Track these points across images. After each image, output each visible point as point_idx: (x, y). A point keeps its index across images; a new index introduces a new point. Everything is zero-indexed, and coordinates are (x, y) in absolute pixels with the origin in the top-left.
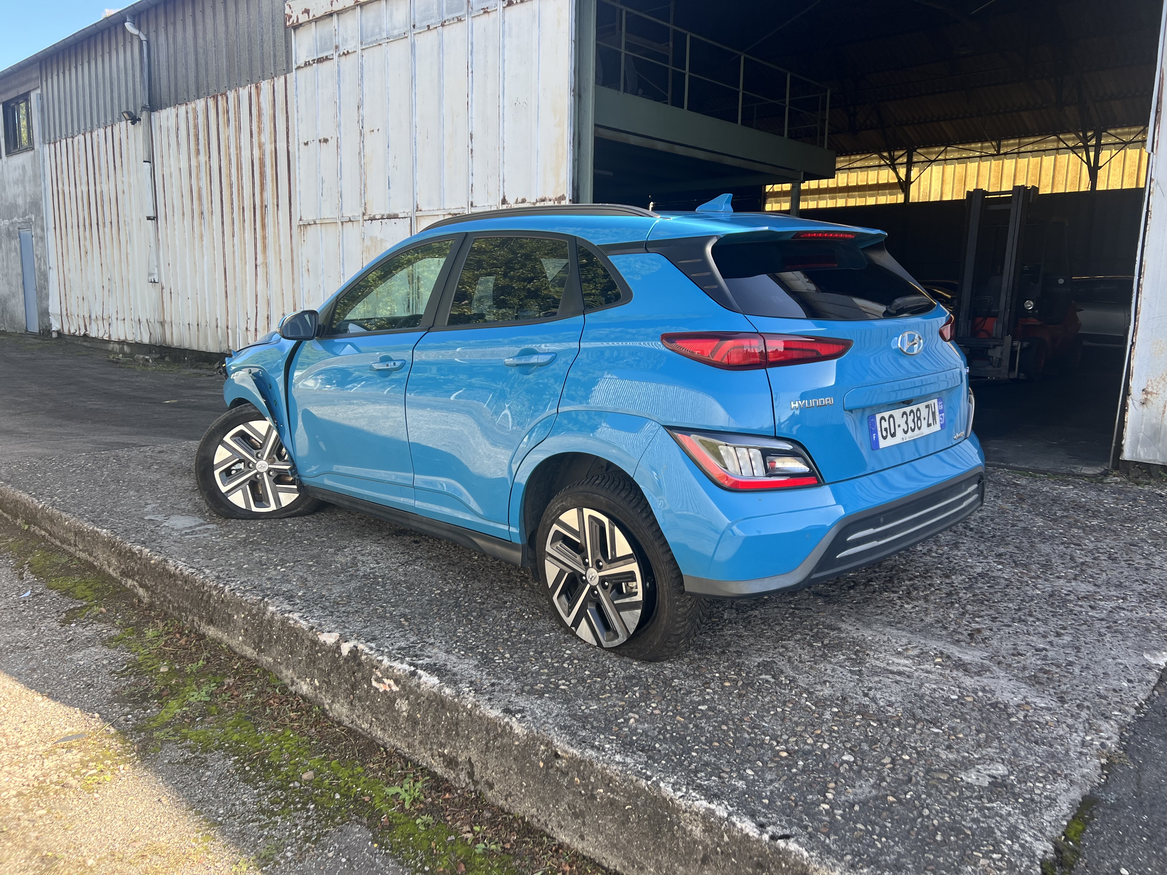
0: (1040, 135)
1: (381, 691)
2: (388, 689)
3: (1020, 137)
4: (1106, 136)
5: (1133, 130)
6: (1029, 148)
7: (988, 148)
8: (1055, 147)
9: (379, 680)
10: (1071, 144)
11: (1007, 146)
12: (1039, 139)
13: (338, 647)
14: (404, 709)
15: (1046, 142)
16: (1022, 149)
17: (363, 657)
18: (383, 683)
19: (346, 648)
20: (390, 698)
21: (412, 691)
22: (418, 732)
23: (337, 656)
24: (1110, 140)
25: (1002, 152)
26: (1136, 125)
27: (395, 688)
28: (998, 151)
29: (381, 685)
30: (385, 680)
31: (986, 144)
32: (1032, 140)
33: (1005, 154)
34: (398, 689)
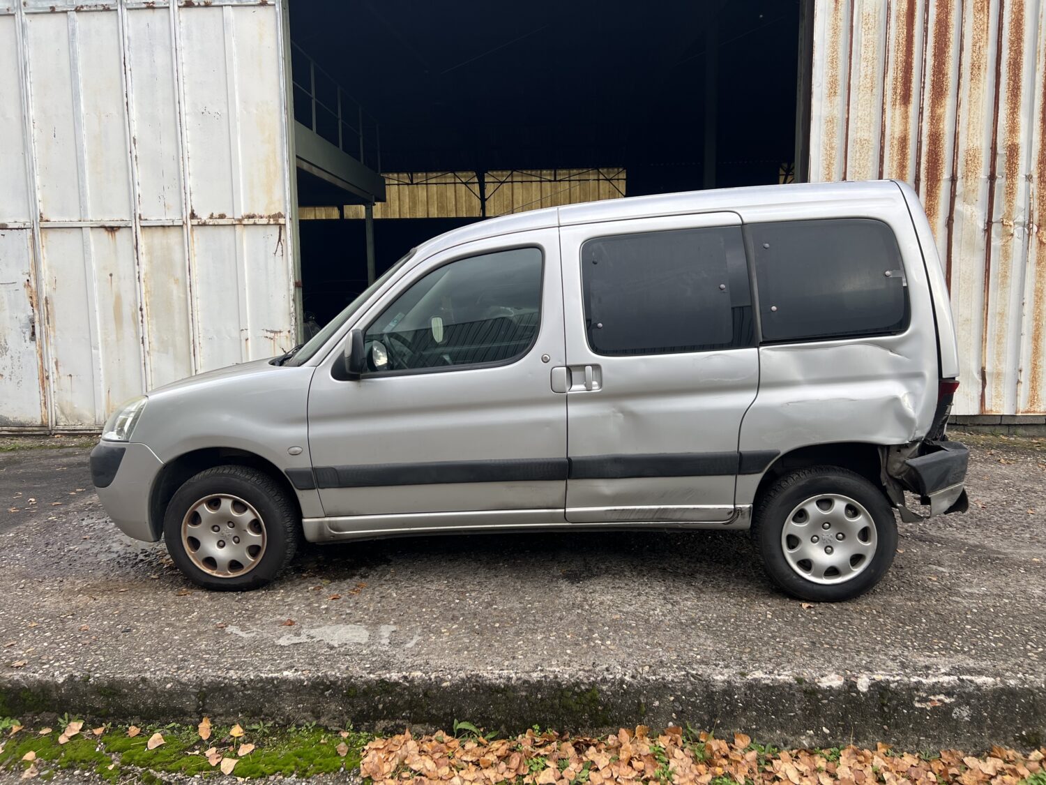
0: (441, 171)
1: (929, 708)
2: (938, 704)
3: (426, 171)
4: (487, 177)
5: (504, 173)
6: (434, 181)
7: (404, 178)
8: (453, 181)
9: (922, 700)
10: (463, 180)
11: (417, 178)
12: (439, 174)
13: (852, 686)
14: (965, 714)
15: (446, 177)
16: (429, 182)
17: (892, 685)
18: (931, 701)
19: (863, 684)
20: (944, 713)
21: (970, 695)
22: (986, 730)
23: (854, 694)
24: (491, 179)
25: (414, 182)
26: (506, 169)
27: (947, 701)
28: (412, 181)
29: (929, 703)
30: (932, 697)
31: (401, 175)
32: (435, 174)
33: (417, 184)
34: (953, 700)
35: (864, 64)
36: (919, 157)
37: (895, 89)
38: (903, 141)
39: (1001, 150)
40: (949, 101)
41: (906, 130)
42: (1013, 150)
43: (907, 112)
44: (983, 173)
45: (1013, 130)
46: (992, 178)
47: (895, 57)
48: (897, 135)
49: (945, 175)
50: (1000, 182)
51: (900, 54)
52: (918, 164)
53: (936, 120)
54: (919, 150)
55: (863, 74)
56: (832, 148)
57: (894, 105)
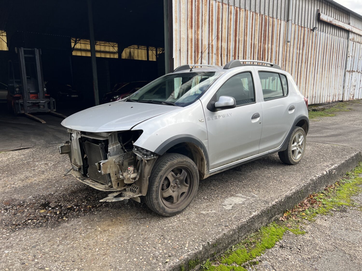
35: (183, 14)
36: (195, 45)
37: (189, 24)
38: (192, 39)
39: (210, 46)
40: (200, 30)
41: (192, 36)
42: (212, 46)
43: (192, 31)
44: (207, 51)
45: (212, 41)
46: (209, 53)
47: (189, 14)
48: (190, 38)
49: (200, 51)
50: (210, 54)
51: (190, 14)
52: (195, 47)
53: (198, 35)
54: (195, 43)
55: (182, 17)
56: (177, 39)
57: (189, 28)
